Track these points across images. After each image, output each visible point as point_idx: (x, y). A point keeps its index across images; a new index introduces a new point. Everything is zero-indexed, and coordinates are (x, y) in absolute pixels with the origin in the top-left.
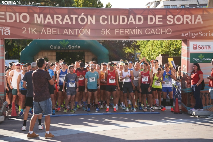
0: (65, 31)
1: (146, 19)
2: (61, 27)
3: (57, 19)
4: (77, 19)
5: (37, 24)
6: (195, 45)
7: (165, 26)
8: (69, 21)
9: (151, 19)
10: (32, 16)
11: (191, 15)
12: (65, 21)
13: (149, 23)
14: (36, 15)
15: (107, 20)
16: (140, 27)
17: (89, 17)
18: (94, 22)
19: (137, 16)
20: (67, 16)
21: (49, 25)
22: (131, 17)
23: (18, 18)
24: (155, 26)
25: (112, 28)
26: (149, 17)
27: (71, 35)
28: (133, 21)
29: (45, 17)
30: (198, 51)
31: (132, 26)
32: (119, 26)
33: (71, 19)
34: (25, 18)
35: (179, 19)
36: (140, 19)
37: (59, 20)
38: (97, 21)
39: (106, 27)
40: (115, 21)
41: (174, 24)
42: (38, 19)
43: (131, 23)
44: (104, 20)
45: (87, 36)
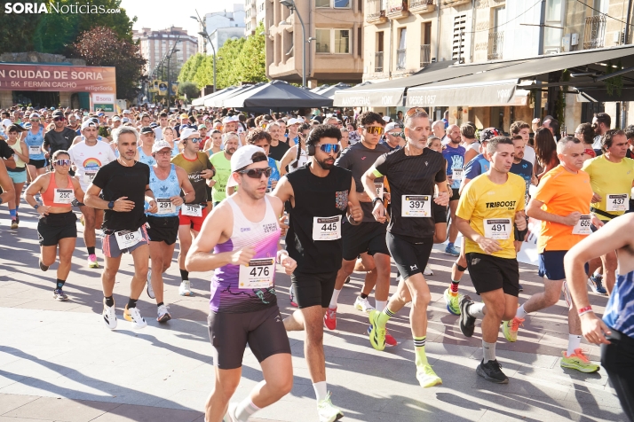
1: (52, 74)
6: (97, 97)
7: (70, 80)
9: (57, 74)
11: (92, 72)
13: (55, 77)
15: (16, 74)
16: (47, 81)
18: (4, 76)
19: (44, 72)
22: (39, 72)
24: (61, 80)
25: (21, 81)
26: (55, 72)
28: (41, 75)
30: (100, 102)
31: (39, 80)
32: (27, 79)
35: (82, 76)
36: (47, 74)
38: (7, 74)
39: (16, 80)
40: (24, 75)
41: (78, 79)
43: (39, 78)
44: (13, 74)
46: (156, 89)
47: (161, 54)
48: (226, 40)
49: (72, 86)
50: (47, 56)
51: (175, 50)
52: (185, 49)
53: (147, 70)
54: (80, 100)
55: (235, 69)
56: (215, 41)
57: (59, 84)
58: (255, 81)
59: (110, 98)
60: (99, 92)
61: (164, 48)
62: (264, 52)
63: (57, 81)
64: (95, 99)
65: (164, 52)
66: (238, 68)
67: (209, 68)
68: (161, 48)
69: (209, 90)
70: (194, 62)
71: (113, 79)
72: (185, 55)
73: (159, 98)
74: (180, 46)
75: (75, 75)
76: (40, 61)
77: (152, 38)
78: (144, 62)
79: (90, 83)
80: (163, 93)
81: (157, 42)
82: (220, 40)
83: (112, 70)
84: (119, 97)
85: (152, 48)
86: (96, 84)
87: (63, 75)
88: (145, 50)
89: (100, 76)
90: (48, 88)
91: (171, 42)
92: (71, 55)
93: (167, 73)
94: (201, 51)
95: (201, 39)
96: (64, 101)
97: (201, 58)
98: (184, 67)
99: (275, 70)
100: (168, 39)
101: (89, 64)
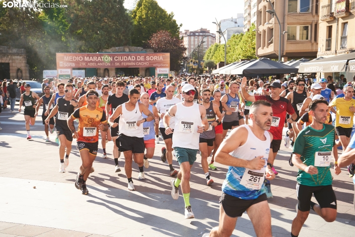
0: (99, 64)
1: (136, 58)
2: (97, 62)
3: (95, 59)
4: (104, 58)
5: (86, 61)
6: (160, 70)
7: (145, 61)
8: (100, 59)
9: (139, 58)
10: (84, 58)
11: (157, 56)
12: (98, 59)
14: (85, 57)
15: (118, 59)
16: (133, 62)
17: (110, 57)
18: (112, 60)
20: (99, 57)
21: (91, 62)
22: (129, 57)
23: (78, 59)
24: (141, 61)
25: (120, 62)
27: (101, 66)
29: (89, 58)
30: (161, 73)
31: (130, 61)
32: (124, 61)
33: (101, 58)
34: (81, 59)
35: (152, 58)
36: (133, 58)
37: (96, 59)
38: (113, 59)
39: (118, 62)
40: (122, 59)
41: (150, 60)
42: (87, 59)
43: (129, 60)
44: (116, 59)
45: (109, 66)
46: (191, 64)
47: (194, 45)
48: (232, 34)
49: (147, 64)
50: (134, 48)
51: (203, 42)
52: (208, 41)
53: (187, 54)
54: (150, 71)
55: (237, 52)
56: (226, 36)
57: (140, 64)
58: (249, 58)
59: (166, 70)
60: (161, 67)
61: (196, 41)
62: (255, 41)
63: (139, 61)
64: (158, 71)
65: (196, 43)
66: (239, 51)
67: (222, 51)
68: (194, 41)
69: (222, 64)
70: (213, 48)
71: (168, 60)
72: (208, 45)
73: (193, 69)
74: (205, 39)
75: (148, 58)
76: (130, 51)
77: (190, 36)
78: (185, 49)
79: (156, 62)
80: (195, 66)
81: (192, 38)
82: (228, 35)
83: (168, 55)
84: (171, 69)
85: (190, 41)
86: (159, 62)
87: (142, 58)
88: (186, 43)
89: (161, 58)
90: (134, 66)
91: (200, 37)
92: (146, 46)
93: (198, 55)
94: (217, 42)
95: (217, 35)
96: (142, 73)
97: (217, 46)
98: (207, 51)
99: (261, 52)
100: (199, 36)
101: (155, 51)
